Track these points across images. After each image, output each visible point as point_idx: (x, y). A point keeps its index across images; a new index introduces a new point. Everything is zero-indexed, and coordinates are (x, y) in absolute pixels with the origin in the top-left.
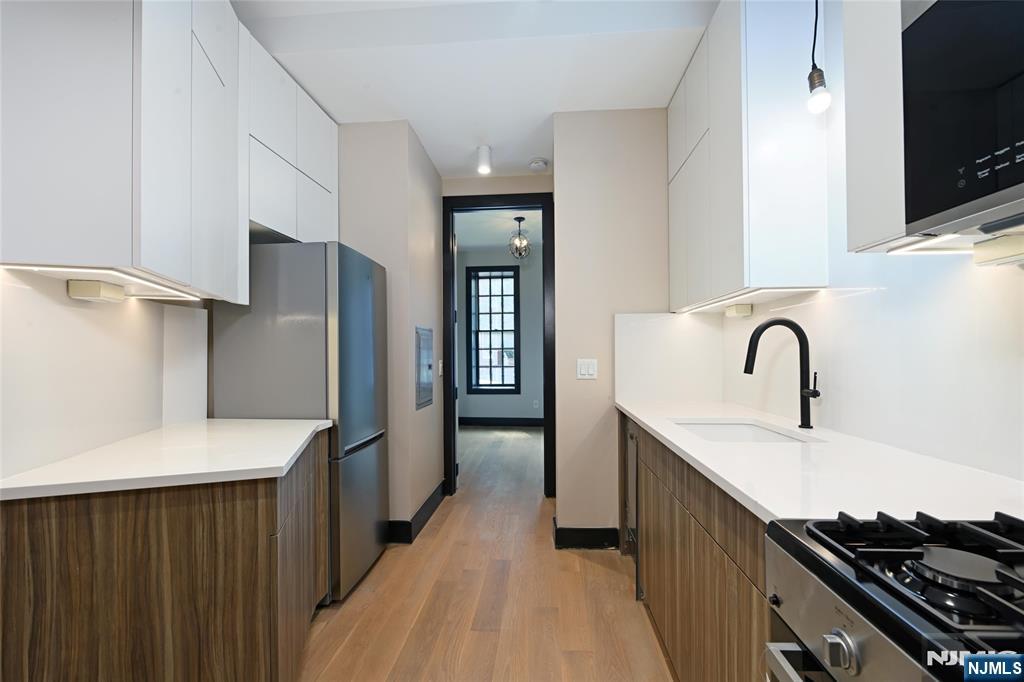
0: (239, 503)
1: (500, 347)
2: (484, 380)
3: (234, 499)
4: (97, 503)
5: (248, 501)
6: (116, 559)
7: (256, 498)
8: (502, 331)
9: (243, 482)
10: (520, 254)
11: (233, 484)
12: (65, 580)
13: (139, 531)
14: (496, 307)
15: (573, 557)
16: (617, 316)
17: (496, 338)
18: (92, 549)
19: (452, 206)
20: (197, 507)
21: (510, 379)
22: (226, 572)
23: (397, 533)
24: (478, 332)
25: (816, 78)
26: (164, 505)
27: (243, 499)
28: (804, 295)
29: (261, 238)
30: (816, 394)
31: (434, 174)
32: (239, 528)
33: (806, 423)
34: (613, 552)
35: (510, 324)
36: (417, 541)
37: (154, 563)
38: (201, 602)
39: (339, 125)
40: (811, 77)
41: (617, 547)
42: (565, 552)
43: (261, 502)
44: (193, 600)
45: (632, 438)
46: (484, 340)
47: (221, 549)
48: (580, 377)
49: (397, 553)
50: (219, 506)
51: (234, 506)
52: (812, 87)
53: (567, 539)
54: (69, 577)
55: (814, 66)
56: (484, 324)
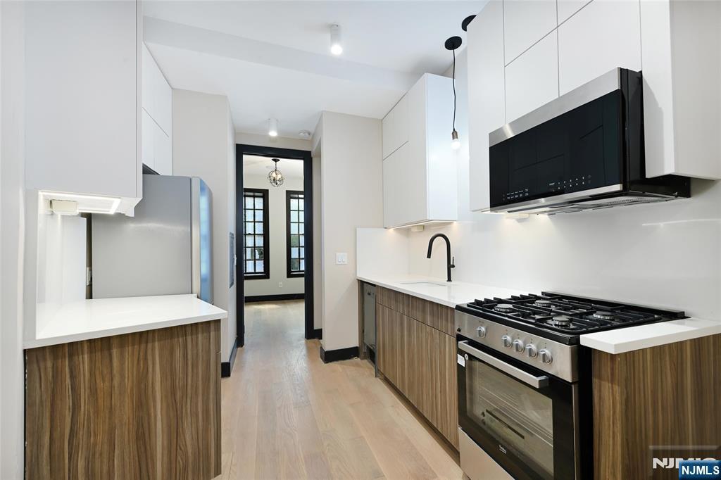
0: (200, 336)
1: (253, 245)
3: (197, 334)
4: (115, 343)
5: (205, 334)
6: (127, 376)
7: (210, 332)
8: (254, 234)
9: (202, 323)
10: (277, 184)
11: (196, 324)
12: (94, 392)
13: (141, 357)
15: (336, 365)
16: (358, 229)
18: (112, 370)
19: (241, 150)
20: (176, 339)
22: (192, 376)
24: (246, 235)
25: (455, 135)
26: (156, 339)
27: (203, 333)
28: (447, 224)
30: (453, 266)
32: (200, 351)
33: (449, 280)
34: (356, 360)
35: (260, 230)
37: (150, 375)
38: (179, 395)
39: (172, 88)
40: (453, 134)
41: (358, 357)
42: (329, 364)
43: (212, 334)
44: (174, 394)
45: (369, 294)
46: (248, 241)
47: (190, 363)
48: (338, 263)
50: (189, 338)
51: (197, 338)
52: (453, 138)
53: (330, 357)
54: (96, 390)
55: (454, 130)
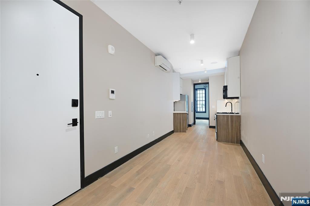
1: (202, 104)
2: (198, 110)
14: (201, 96)
16: (217, 100)
17: (201, 102)
19: (195, 85)
21: (204, 110)
23: (190, 126)
24: (197, 101)
29: (181, 94)
31: (193, 81)
35: (204, 99)
36: (192, 127)
42: (210, 129)
46: (198, 102)
49: (189, 128)
53: (211, 127)
56: (198, 99)
